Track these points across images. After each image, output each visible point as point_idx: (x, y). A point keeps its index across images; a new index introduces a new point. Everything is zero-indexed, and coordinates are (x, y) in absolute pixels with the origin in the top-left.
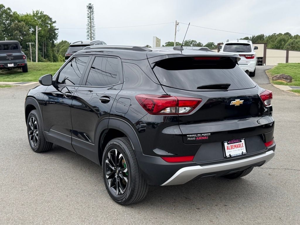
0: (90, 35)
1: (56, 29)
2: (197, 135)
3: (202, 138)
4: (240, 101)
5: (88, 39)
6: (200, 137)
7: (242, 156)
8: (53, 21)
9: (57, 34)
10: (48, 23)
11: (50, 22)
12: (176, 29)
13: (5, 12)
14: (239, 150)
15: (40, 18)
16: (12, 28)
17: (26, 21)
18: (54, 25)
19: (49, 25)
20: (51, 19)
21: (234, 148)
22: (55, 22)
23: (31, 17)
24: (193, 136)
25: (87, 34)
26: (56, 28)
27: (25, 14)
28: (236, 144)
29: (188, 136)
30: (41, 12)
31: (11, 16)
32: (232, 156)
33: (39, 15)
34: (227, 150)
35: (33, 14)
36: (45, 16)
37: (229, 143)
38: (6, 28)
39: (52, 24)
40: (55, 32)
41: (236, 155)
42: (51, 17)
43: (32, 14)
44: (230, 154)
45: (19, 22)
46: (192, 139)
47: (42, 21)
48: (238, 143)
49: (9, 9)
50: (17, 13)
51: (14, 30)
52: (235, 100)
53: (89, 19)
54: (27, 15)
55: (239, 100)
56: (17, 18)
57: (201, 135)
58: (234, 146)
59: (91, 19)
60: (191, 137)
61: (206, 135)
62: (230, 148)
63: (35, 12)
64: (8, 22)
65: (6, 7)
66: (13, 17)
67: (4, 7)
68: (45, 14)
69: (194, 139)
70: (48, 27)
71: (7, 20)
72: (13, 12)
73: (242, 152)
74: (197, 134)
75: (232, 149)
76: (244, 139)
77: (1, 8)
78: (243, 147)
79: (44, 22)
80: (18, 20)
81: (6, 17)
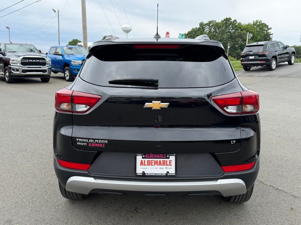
1: (271, 34)
2: (89, 141)
3: (96, 145)
4: (161, 104)
6: (92, 143)
7: (167, 178)
8: (269, 27)
9: (271, 38)
11: (266, 29)
13: (231, 23)
14: (163, 168)
15: (258, 26)
16: (236, 36)
17: (247, 29)
18: (269, 31)
19: (265, 32)
20: (267, 26)
21: (153, 164)
22: (270, 29)
23: (251, 25)
24: (84, 141)
27: (247, 23)
28: (159, 160)
29: (77, 139)
30: (260, 21)
31: (236, 26)
32: (146, 174)
34: (141, 165)
35: (254, 23)
36: (263, 24)
37: (144, 156)
38: (231, 36)
39: (268, 30)
40: (270, 37)
41: (154, 175)
43: (252, 23)
44: (144, 172)
45: (242, 30)
46: (83, 145)
47: (260, 28)
48: (162, 160)
49: (235, 20)
50: (241, 24)
51: (237, 37)
52: (152, 102)
54: (249, 24)
55: (160, 102)
56: (240, 28)
57: (94, 141)
58: (153, 162)
60: (80, 142)
61: (101, 142)
62: (146, 164)
63: (255, 22)
64: (233, 31)
65: (233, 20)
66: (237, 27)
67: (231, 19)
68: (263, 22)
69: (85, 144)
70: (264, 32)
71: (232, 30)
72: (238, 23)
73: (168, 172)
74: (89, 139)
75: (149, 165)
76: (175, 155)
77: (229, 21)
78: (171, 165)
79: (262, 29)
80: (241, 29)
81: (232, 27)
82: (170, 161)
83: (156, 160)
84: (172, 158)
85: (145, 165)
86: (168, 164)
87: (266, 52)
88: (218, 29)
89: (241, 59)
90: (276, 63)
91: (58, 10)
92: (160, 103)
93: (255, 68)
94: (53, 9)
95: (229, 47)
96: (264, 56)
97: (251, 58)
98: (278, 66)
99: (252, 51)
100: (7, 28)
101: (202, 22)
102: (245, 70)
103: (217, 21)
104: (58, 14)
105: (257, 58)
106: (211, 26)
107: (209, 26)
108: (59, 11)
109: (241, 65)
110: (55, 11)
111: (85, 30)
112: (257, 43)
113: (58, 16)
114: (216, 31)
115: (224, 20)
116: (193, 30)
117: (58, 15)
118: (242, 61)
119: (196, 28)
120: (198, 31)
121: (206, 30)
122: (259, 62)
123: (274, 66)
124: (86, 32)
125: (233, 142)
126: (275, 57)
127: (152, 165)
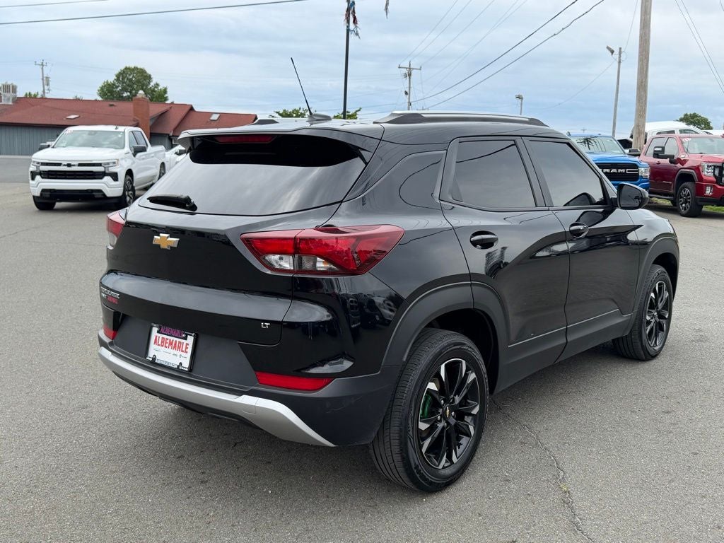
3: (112, 299)
4: (170, 239)
7: (179, 374)
14: (176, 355)
21: (167, 345)
28: (175, 339)
32: (156, 361)
34: (154, 344)
37: (159, 329)
44: (155, 356)
48: (178, 340)
52: (159, 236)
55: (168, 235)
58: (168, 341)
62: (160, 343)
69: (106, 297)
73: (181, 364)
75: (162, 346)
76: (193, 334)
78: (187, 352)
82: (187, 344)
83: (172, 338)
84: (191, 339)
85: (159, 345)
86: (184, 349)
91: (620, 49)
92: (168, 237)
94: (608, 48)
100: (519, 97)
104: (620, 57)
108: (622, 50)
110: (612, 52)
111: (642, 93)
113: (620, 62)
117: (618, 60)
124: (646, 96)
125: (265, 325)
127: (166, 347)
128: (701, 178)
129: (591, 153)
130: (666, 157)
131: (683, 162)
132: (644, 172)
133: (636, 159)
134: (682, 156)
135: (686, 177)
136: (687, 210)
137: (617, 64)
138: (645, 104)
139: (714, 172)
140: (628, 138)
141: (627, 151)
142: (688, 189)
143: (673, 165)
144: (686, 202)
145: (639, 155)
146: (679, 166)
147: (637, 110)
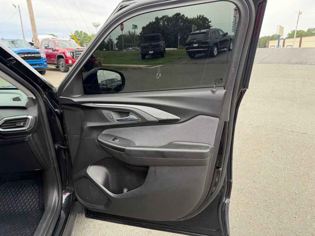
0: (234, 29)
5: (233, 32)
8: (209, 21)
10: (206, 23)
11: (207, 22)
12: (298, 18)
13: (181, 17)
15: (201, 20)
16: (184, 28)
17: (192, 22)
18: (210, 24)
19: (206, 24)
20: (208, 20)
23: (196, 19)
25: (232, 29)
26: (211, 25)
27: (192, 18)
30: (203, 16)
31: (184, 20)
33: (201, 18)
38: (181, 28)
42: (208, 19)
43: (196, 17)
49: (183, 15)
50: (188, 18)
53: (234, 18)
54: (194, 18)
56: (187, 21)
59: (236, 18)
63: (199, 16)
65: (182, 15)
67: (181, 14)
68: (204, 17)
71: (181, 23)
72: (185, 17)
77: (179, 15)
79: (204, 22)
80: (188, 23)
81: (181, 21)
87: (208, 39)
88: (171, 23)
89: (187, 47)
90: (218, 50)
91: (18, 6)
93: (199, 55)
94: (13, 4)
95: (179, 38)
96: (207, 43)
97: (195, 45)
98: (219, 53)
99: (195, 39)
101: (157, 17)
102: (190, 57)
103: (169, 16)
104: (19, 9)
105: (201, 45)
106: (165, 20)
107: (163, 20)
108: (20, 6)
109: (186, 53)
110: (15, 7)
112: (200, 31)
113: (20, 11)
114: (168, 24)
115: (175, 15)
116: (150, 23)
118: (187, 49)
119: (153, 22)
120: (154, 24)
121: (161, 23)
122: (202, 49)
123: (215, 53)
126: (216, 44)
128: (66, 57)
129: (16, 48)
130: (50, 49)
131: (58, 51)
132: (43, 55)
133: (38, 50)
134: (57, 48)
135: (60, 57)
136: (64, 70)
137: (19, 12)
138: (35, 27)
139: (71, 54)
140: (31, 42)
141: (33, 47)
142: (62, 61)
143: (54, 52)
144: (62, 67)
145: (39, 48)
146: (56, 52)
147: (33, 29)
